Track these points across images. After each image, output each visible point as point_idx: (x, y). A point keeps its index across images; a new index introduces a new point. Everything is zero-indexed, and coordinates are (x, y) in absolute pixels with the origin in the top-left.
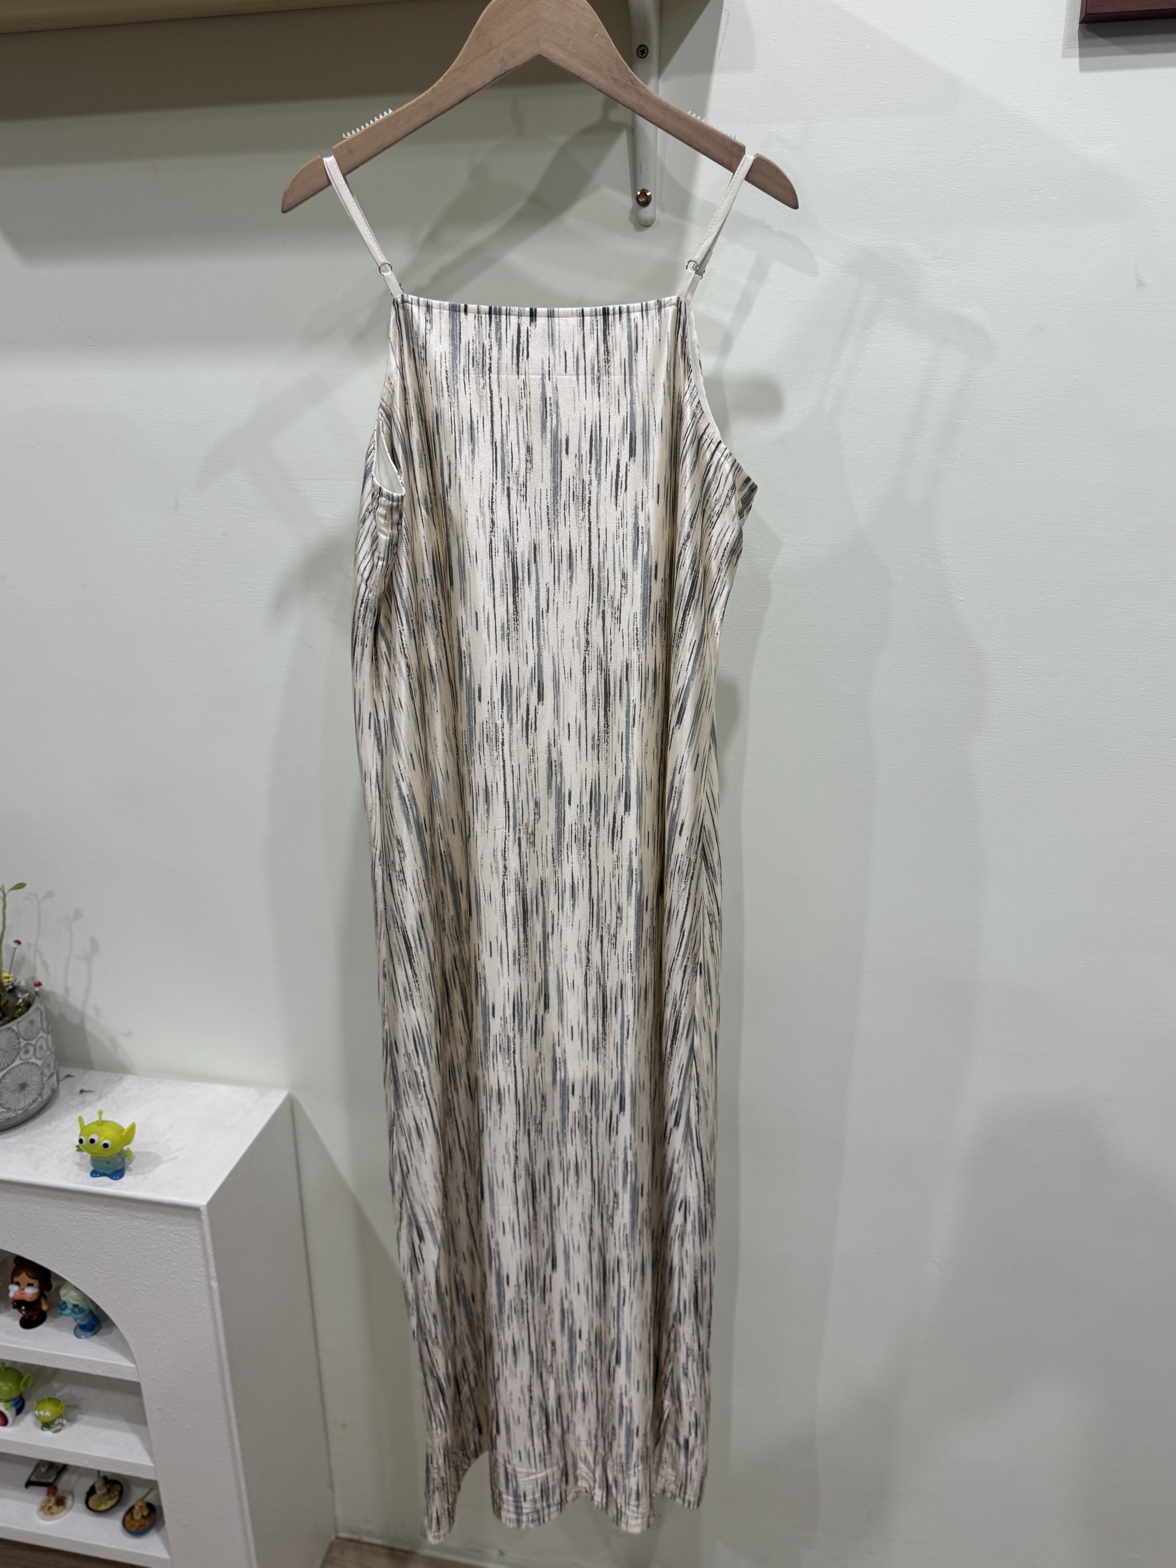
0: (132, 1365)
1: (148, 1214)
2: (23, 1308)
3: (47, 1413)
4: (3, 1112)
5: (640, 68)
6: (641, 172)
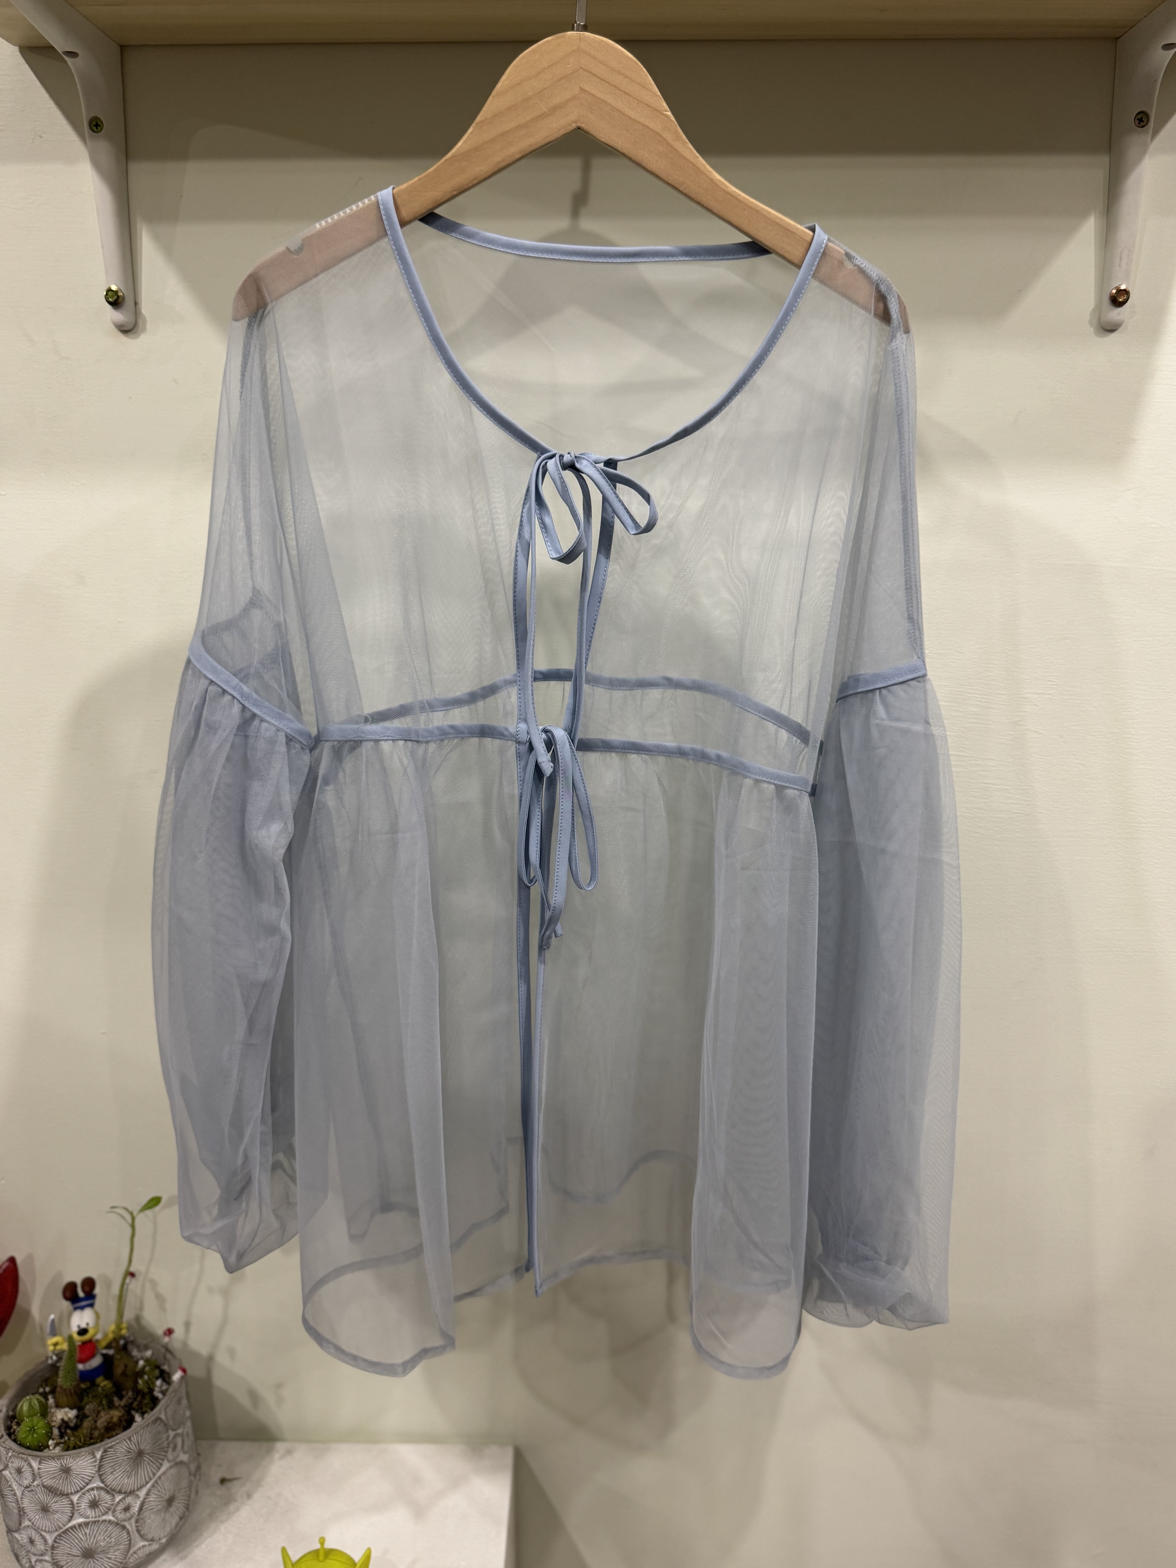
4: (144, 1546)
5: (1135, 139)
6: (1119, 266)
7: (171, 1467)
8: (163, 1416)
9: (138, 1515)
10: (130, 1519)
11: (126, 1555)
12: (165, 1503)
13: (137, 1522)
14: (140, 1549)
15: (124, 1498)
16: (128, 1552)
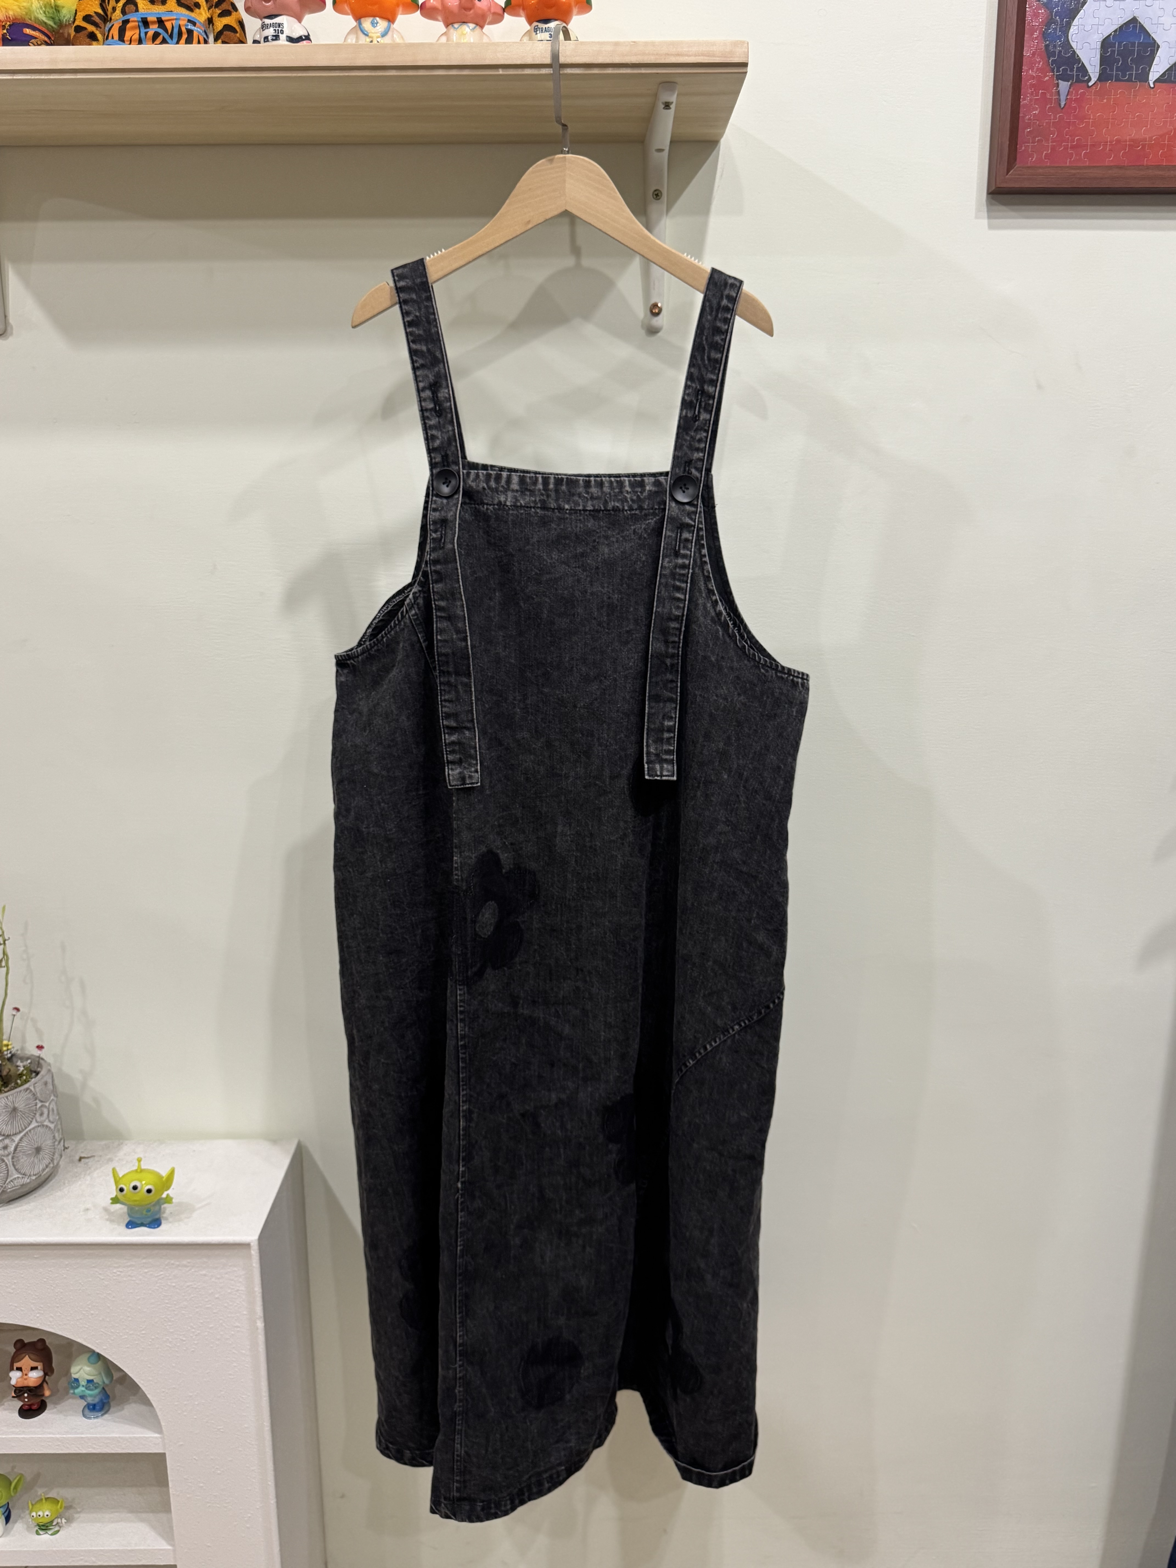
0: (157, 1435)
1: (189, 1261)
2: (26, 1395)
3: (45, 1512)
4: (18, 1178)
5: (655, 208)
6: (654, 289)
7: (38, 1126)
8: (32, 1088)
9: (14, 1153)
10: (8, 1155)
11: (6, 1181)
12: (34, 1150)
13: (13, 1158)
14: (15, 1179)
15: (3, 1140)
16: (7, 1178)
